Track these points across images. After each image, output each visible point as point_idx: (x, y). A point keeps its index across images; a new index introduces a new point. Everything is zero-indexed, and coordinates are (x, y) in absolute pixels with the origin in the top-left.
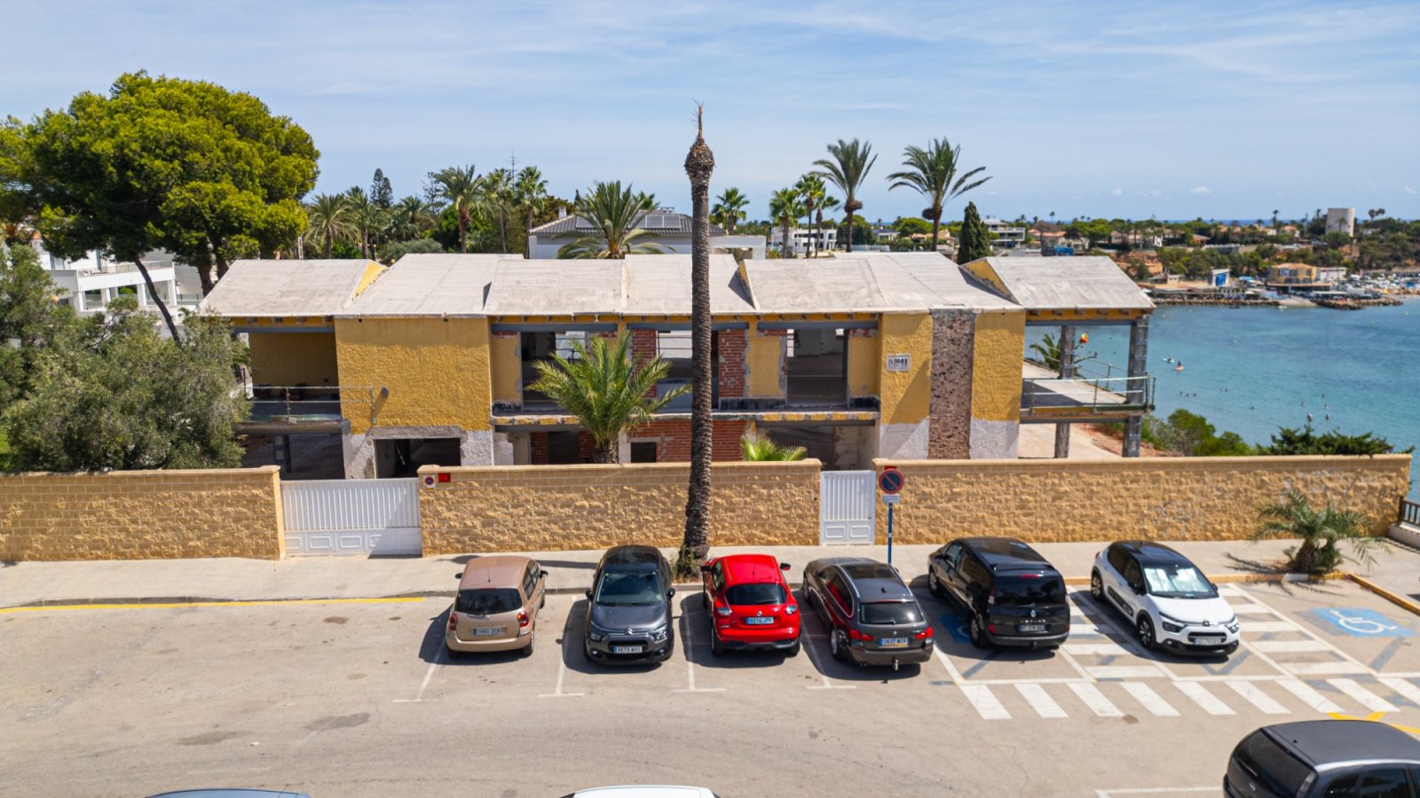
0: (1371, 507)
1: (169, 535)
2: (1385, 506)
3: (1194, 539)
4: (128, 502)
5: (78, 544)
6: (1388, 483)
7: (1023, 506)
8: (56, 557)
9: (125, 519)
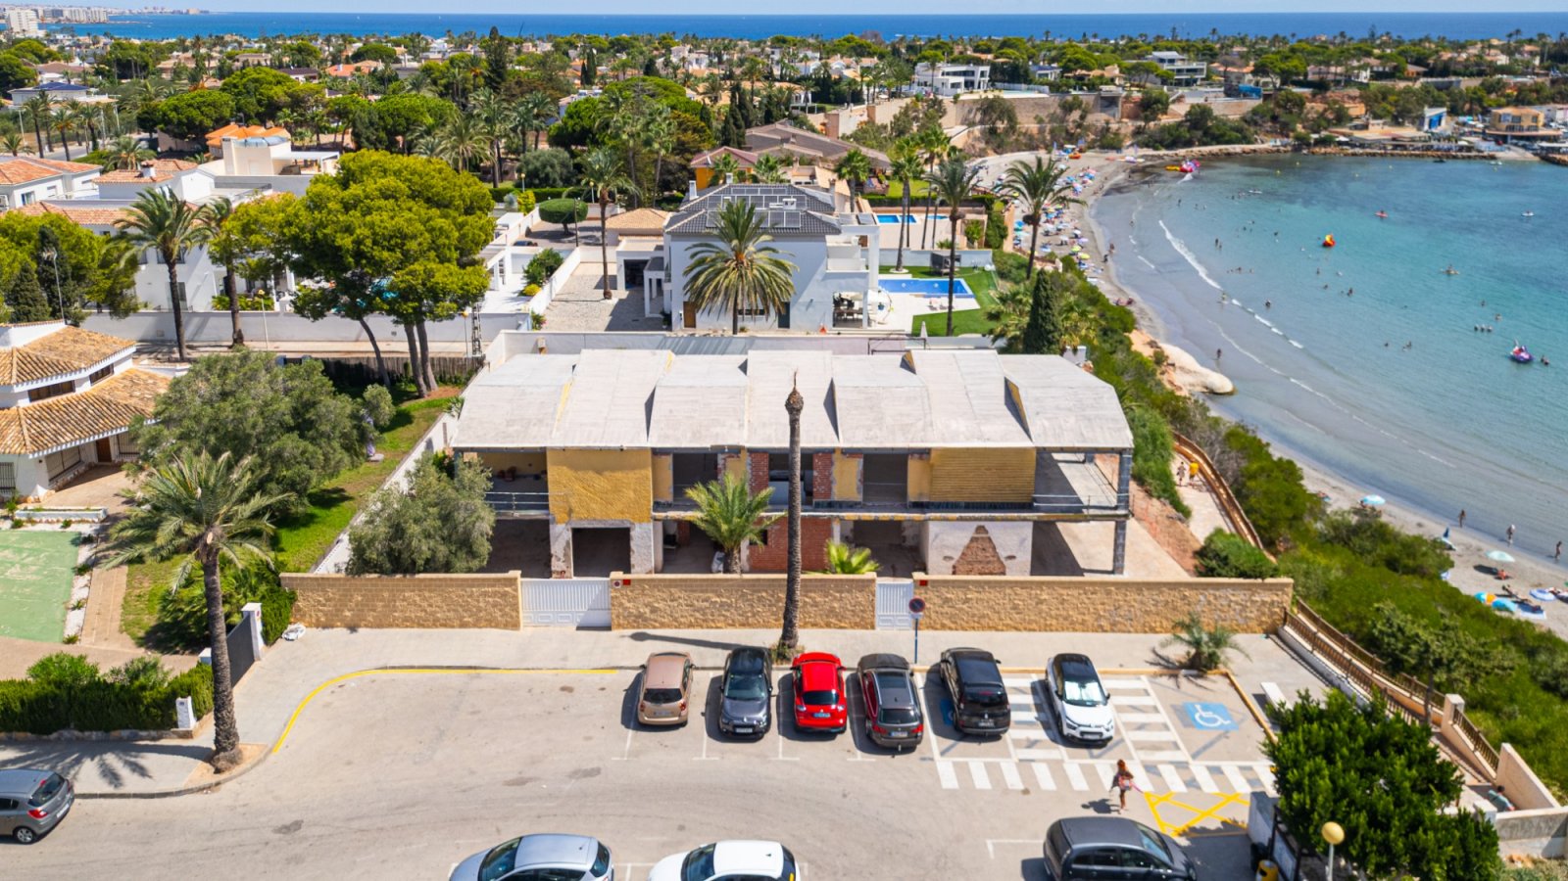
0: (1264, 614)
1: (451, 614)
2: (1273, 614)
3: (1136, 632)
4: (427, 594)
5: (395, 618)
6: (1275, 598)
7: (1015, 607)
8: (380, 626)
9: (425, 604)
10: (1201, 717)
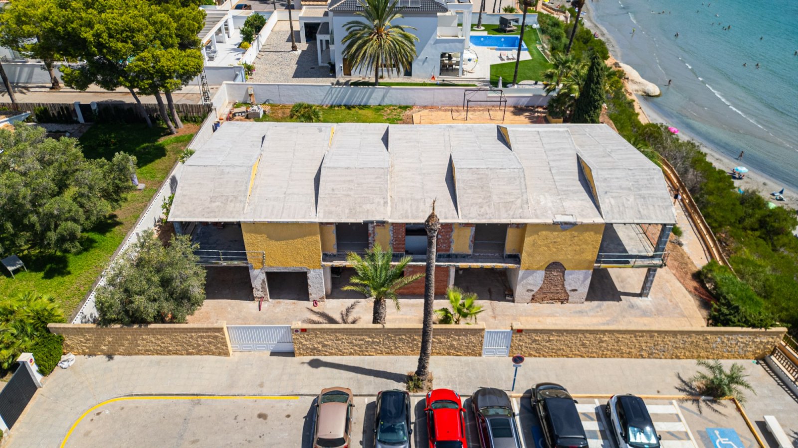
0: (759, 349)
1: (180, 348)
2: (765, 348)
3: (666, 358)
4: (159, 337)
5: (139, 350)
6: (771, 340)
7: (583, 345)
8: (130, 354)
9: (159, 342)
10: (720, 443)
